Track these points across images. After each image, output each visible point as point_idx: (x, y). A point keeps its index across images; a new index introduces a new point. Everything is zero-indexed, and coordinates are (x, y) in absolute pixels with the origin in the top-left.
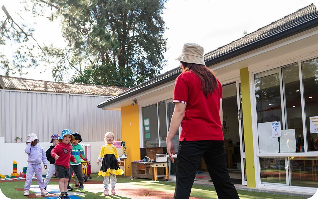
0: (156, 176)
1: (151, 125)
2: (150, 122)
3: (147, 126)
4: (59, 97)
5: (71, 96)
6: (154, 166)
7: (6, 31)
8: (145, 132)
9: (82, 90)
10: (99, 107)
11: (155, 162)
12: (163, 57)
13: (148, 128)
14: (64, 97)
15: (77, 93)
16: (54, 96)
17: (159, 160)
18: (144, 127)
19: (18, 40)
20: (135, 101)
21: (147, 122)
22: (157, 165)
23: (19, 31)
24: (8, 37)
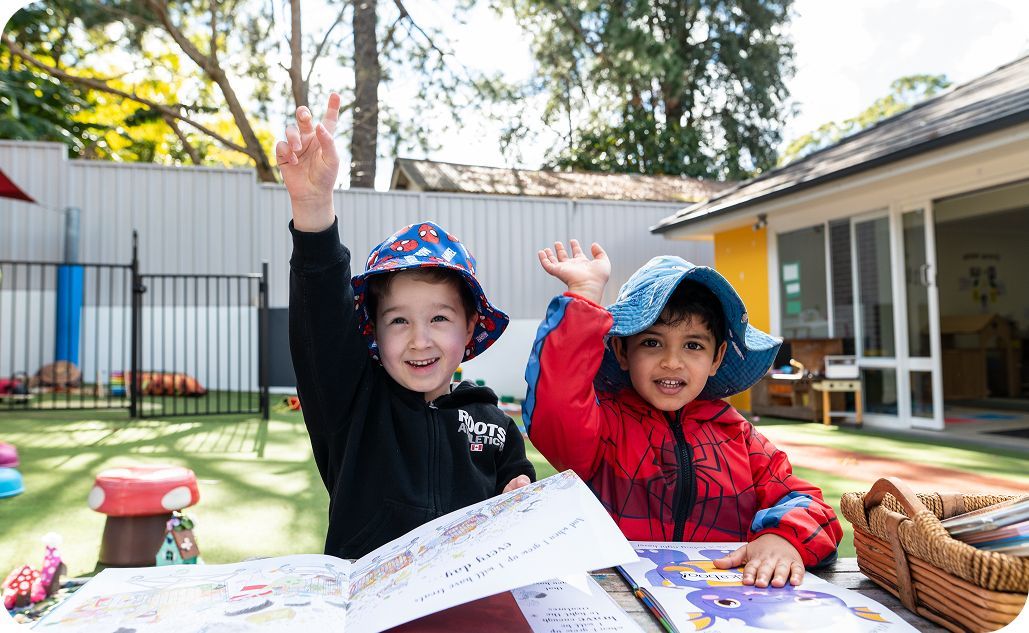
0: (828, 414)
1: (803, 280)
2: (802, 272)
3: (792, 282)
4: (550, 208)
5: (579, 207)
6: (825, 387)
7: (397, 46)
8: (785, 298)
9: (598, 190)
10: (654, 232)
11: (822, 377)
12: (787, 93)
13: (794, 289)
14: (561, 208)
15: (588, 197)
16: (539, 207)
17: (833, 371)
18: (783, 284)
19: (422, 66)
20: (763, 218)
21: (792, 272)
22: (832, 386)
23: (426, 45)
24: (400, 62)
